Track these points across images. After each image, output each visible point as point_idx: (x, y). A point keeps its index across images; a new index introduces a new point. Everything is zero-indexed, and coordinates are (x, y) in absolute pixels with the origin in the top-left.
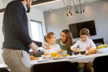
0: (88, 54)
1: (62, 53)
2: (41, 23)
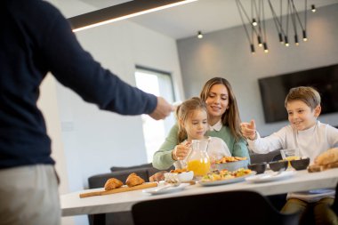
0: (317, 167)
1: (230, 164)
2: (168, 74)
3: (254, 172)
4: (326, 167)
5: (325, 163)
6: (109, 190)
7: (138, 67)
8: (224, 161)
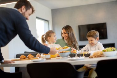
0: (93, 57)
2: (48, 21)
4: (95, 57)
5: (95, 55)
6: (21, 59)
7: (37, 18)
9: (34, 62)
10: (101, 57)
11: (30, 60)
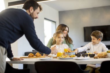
0: (97, 57)
2: (55, 22)
3: (77, 56)
4: (100, 57)
5: (100, 56)
6: (30, 57)
7: (45, 19)
8: (68, 52)
9: (41, 60)
10: (105, 57)
11: (38, 58)
